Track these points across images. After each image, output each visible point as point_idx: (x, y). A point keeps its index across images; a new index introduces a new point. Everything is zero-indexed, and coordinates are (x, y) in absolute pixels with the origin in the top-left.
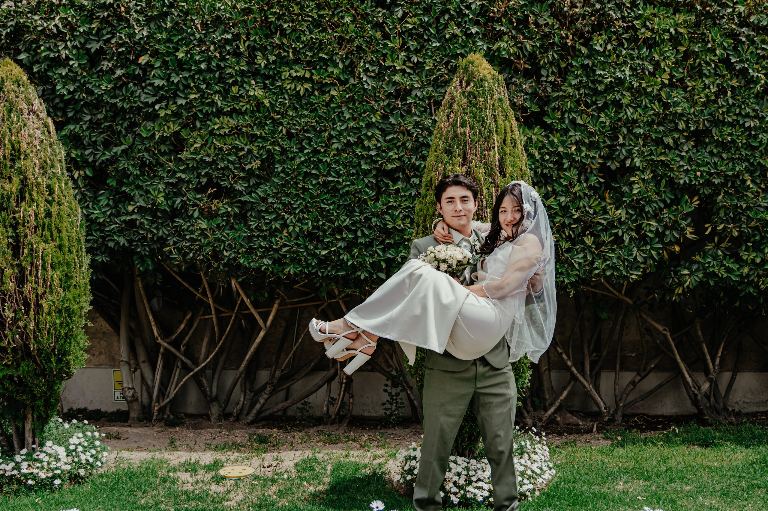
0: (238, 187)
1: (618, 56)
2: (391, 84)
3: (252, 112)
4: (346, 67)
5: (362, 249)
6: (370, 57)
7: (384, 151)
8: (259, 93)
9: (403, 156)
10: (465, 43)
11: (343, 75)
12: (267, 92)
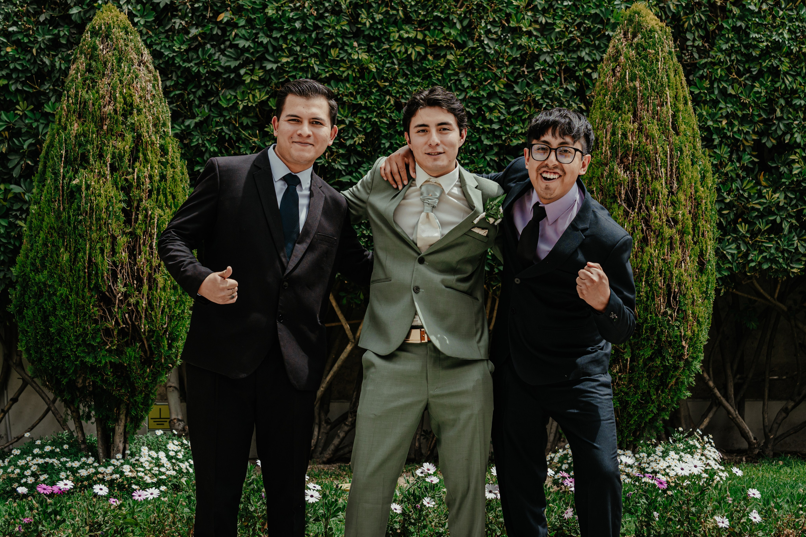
0: (337, 166)
1: (774, 18)
2: (515, 49)
3: (355, 78)
4: (464, 28)
6: (492, 17)
7: (508, 125)
8: (364, 56)
11: (461, 38)
12: (372, 56)
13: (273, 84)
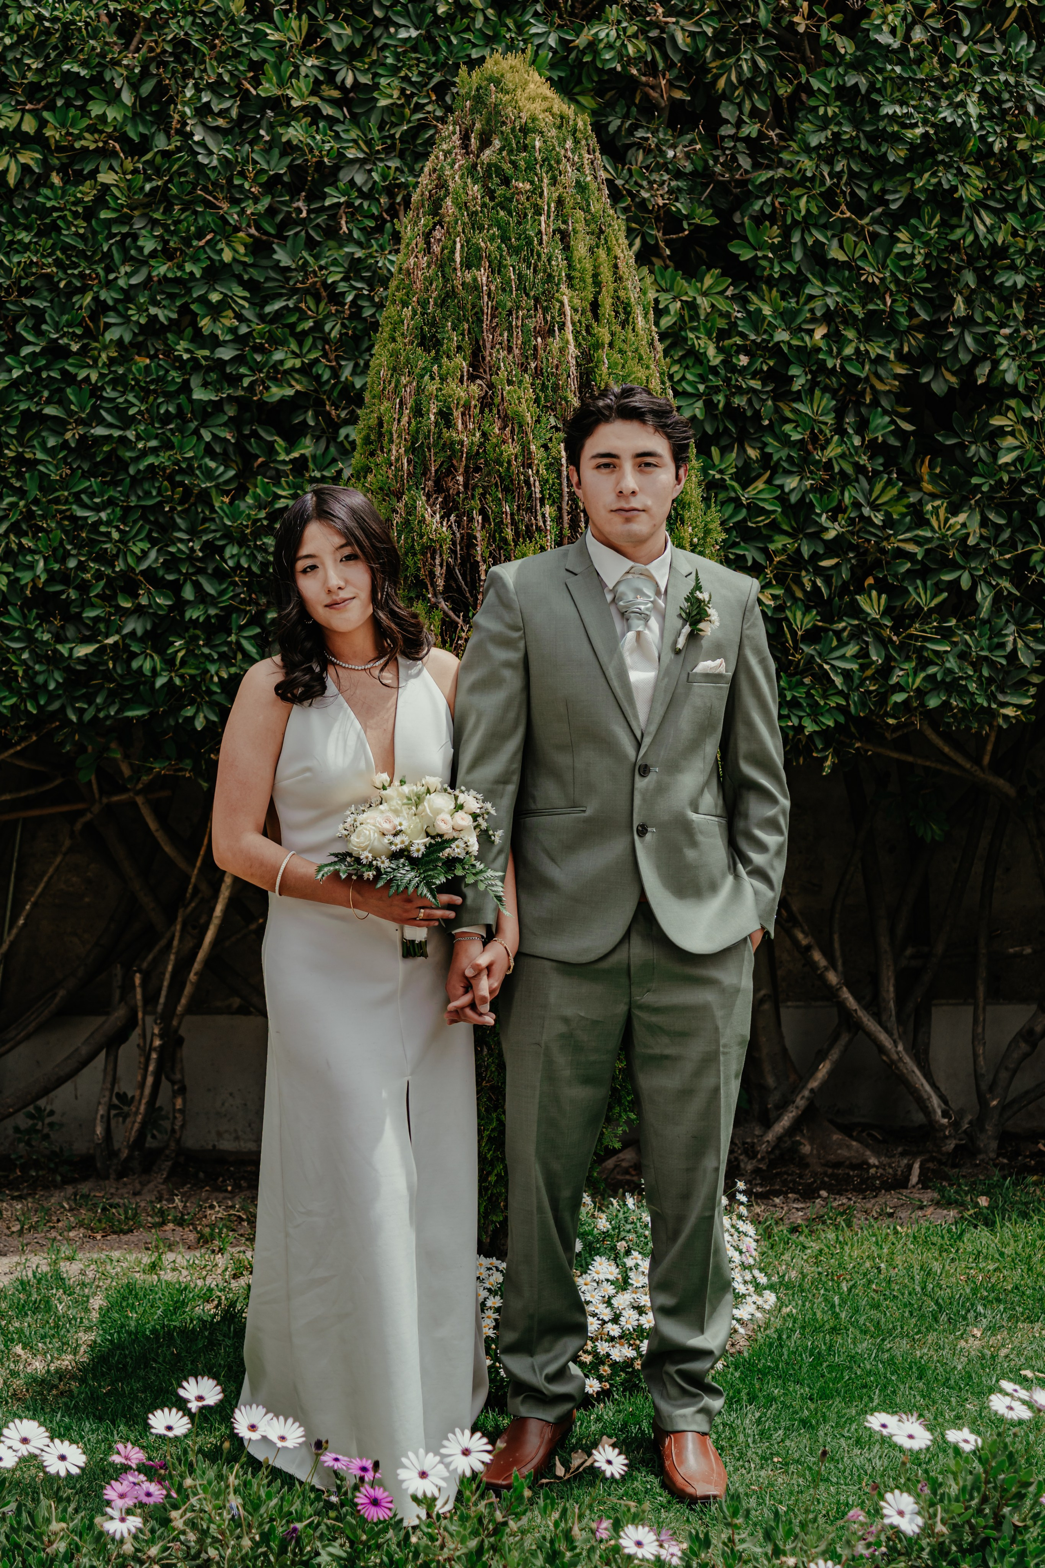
1: (945, 62)
2: (276, 152)
4: (143, 103)
5: (196, 638)
6: (213, 71)
7: (258, 349)
9: (316, 361)
10: (494, 28)
11: (135, 125)
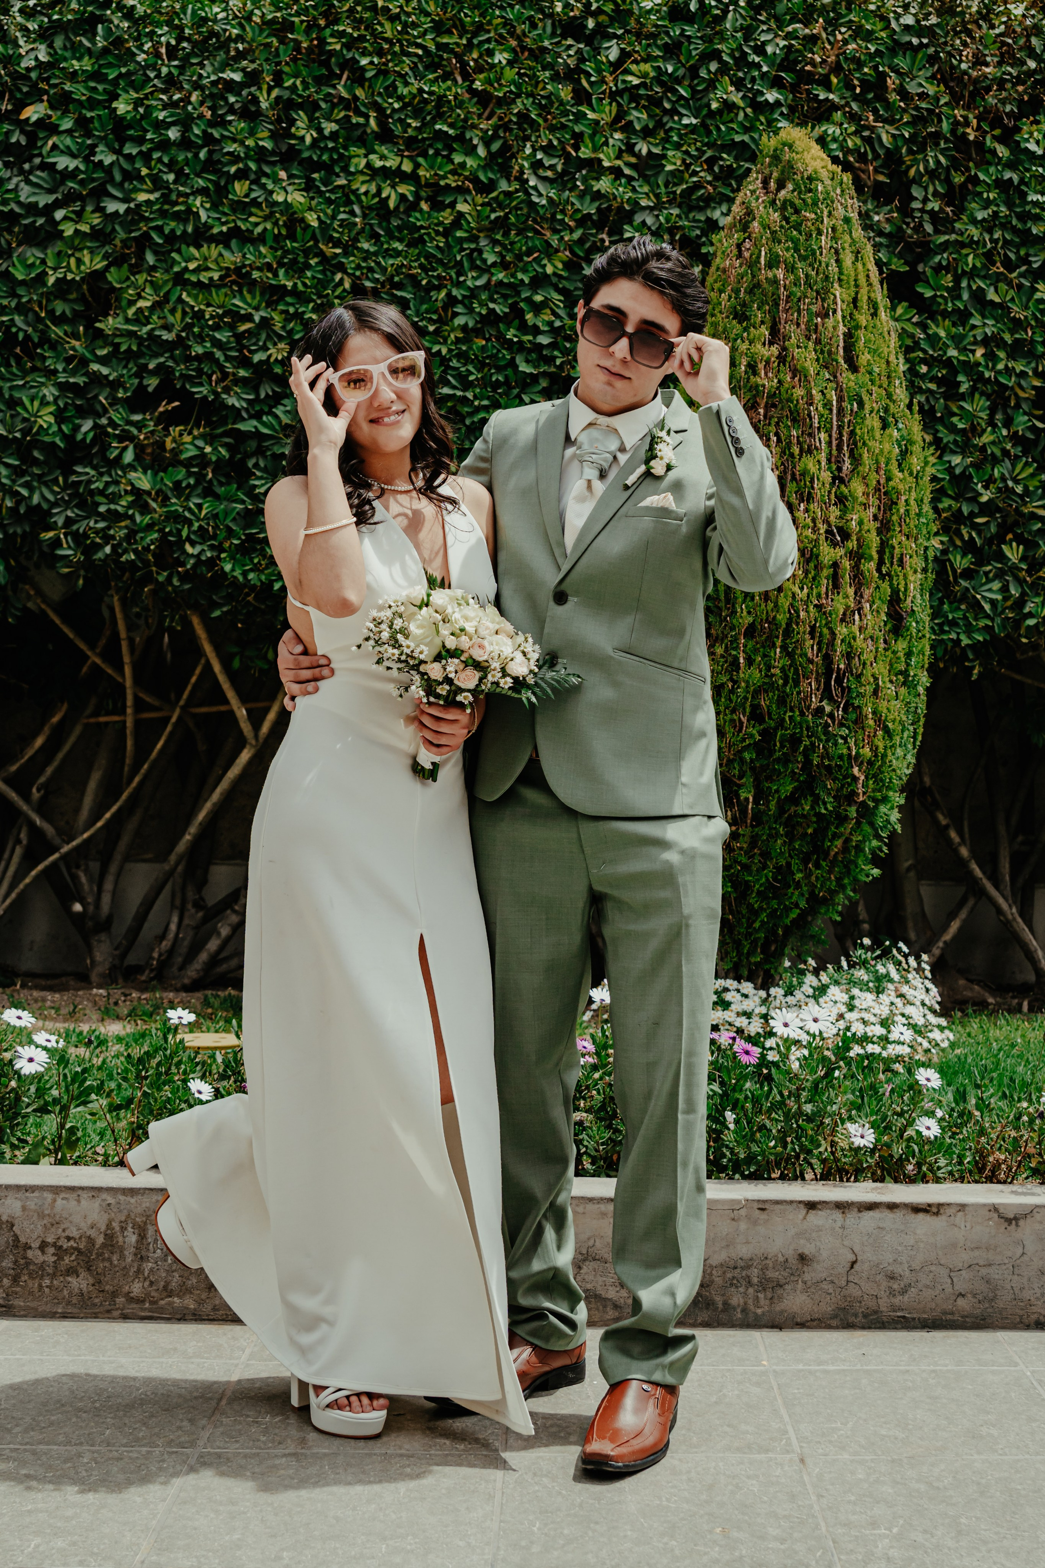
0: (232, 401)
2: (588, 198)
3: (277, 238)
4: (492, 156)
6: (546, 137)
8: (297, 198)
10: (750, 121)
11: (485, 172)
12: (312, 198)
13: (117, 242)
